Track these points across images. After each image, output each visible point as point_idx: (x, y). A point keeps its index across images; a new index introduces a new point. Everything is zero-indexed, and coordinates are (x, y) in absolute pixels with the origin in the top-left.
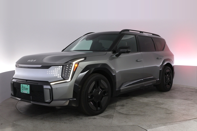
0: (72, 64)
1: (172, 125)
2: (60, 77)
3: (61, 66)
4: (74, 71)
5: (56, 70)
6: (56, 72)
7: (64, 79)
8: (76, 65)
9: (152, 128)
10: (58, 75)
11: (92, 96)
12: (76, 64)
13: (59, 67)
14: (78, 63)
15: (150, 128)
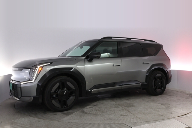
0: (37, 68)
1: (155, 123)
2: (28, 78)
3: (29, 70)
4: (38, 73)
5: (26, 72)
6: (25, 74)
7: (30, 80)
8: (40, 69)
9: (137, 126)
10: (27, 76)
11: (57, 95)
12: (40, 67)
13: (28, 70)
14: (42, 67)
15: (135, 126)
